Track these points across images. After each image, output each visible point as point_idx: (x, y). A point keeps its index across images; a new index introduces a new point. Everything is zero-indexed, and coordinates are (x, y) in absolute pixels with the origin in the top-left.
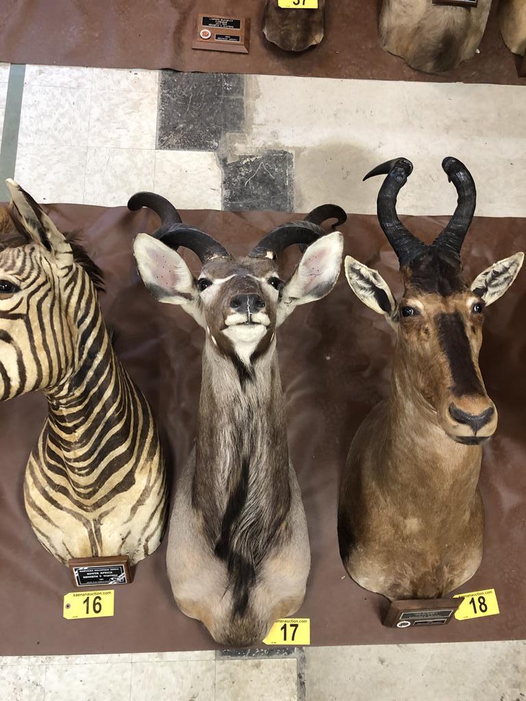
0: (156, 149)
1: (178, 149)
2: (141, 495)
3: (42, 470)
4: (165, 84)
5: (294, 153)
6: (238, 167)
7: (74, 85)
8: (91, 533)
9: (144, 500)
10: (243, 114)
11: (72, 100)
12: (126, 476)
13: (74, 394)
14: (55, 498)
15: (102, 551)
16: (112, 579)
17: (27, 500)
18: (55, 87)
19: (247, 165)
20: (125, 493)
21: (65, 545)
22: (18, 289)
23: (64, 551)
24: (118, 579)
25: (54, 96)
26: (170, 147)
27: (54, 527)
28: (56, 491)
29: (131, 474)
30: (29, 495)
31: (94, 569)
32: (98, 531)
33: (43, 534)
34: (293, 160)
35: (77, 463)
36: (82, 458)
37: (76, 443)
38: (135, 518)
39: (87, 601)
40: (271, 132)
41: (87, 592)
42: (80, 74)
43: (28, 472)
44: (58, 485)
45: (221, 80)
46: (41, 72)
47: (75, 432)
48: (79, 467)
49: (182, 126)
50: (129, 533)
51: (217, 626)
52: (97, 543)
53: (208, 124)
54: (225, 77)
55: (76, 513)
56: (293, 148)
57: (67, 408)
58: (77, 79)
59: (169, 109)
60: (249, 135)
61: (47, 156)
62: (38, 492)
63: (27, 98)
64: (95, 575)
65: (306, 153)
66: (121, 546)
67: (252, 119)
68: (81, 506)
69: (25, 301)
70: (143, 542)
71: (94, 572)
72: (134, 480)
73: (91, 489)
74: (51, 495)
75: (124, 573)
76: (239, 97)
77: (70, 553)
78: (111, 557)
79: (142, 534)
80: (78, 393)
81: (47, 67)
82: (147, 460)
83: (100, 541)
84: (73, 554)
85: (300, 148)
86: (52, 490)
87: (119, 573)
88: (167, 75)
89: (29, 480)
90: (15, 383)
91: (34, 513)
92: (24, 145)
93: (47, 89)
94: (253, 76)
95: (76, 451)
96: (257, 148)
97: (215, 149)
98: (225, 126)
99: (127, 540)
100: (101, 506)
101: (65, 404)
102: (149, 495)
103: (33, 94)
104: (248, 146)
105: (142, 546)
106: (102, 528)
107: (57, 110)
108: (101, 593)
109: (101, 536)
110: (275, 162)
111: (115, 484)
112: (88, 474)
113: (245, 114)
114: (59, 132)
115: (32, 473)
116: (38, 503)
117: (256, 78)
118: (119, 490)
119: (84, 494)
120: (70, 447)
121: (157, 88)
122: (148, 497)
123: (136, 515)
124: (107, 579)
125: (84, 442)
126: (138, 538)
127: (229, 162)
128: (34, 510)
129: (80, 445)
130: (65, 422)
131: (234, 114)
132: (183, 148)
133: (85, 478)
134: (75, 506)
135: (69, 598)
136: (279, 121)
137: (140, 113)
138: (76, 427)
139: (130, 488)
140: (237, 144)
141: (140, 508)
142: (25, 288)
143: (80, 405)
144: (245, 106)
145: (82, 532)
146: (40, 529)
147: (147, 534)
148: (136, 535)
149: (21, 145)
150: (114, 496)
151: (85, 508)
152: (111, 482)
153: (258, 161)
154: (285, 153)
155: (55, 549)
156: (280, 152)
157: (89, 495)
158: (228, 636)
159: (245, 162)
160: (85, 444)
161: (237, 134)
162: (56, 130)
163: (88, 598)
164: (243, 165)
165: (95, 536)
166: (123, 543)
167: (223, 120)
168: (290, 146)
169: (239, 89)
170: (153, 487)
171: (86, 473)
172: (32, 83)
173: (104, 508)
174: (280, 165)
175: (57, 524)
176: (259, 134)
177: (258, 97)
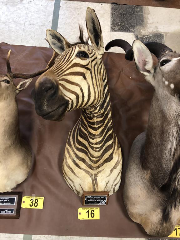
0: (111, 31)
1: (119, 31)
2: (115, 164)
3: (73, 151)
4: (113, 8)
5: (164, 34)
6: (143, 39)
7: (79, 8)
8: (93, 181)
9: (117, 167)
10: (143, 20)
11: (78, 13)
12: (110, 155)
13: (100, 112)
14: (78, 164)
15: (97, 189)
16: (100, 202)
17: (66, 164)
18: (72, 8)
19: (146, 38)
20: (109, 163)
21: (80, 185)
22: (88, 57)
23: (79, 188)
24: (103, 202)
25: (71, 11)
26: (116, 31)
27: (76, 177)
28: (79, 160)
29: (112, 154)
30: (67, 162)
31: (94, 197)
32: (96, 179)
33: (71, 180)
34: (164, 37)
35: (96, 145)
36: (99, 143)
37: (98, 135)
38: (112, 174)
39: (88, 212)
40: (155, 27)
41: (88, 208)
42: (81, 4)
43: (66, 152)
44: (81, 158)
45: (134, 8)
46: (66, 3)
47: (98, 130)
48: (97, 147)
49: (120, 23)
50: (109, 181)
51: (153, 226)
52: (95, 185)
53: (130, 23)
54: (136, 7)
55: (87, 171)
56: (164, 33)
57: (97, 118)
58: (80, 6)
59: (115, 17)
60: (146, 27)
61: (69, 32)
62: (71, 161)
63: (61, 12)
64: (93, 200)
65: (169, 34)
66: (105, 187)
67: (147, 22)
68: (90, 167)
69: (90, 63)
70: (114, 186)
71: (93, 198)
72: (113, 157)
73: (98, 159)
74: (77, 162)
75: (106, 200)
76: (142, 14)
77: (83, 189)
78: (101, 192)
79: (114, 182)
80: (102, 111)
81: (69, 1)
82: (117, 149)
83: (97, 184)
84: (84, 190)
85: (167, 33)
86: (77, 160)
87: (104, 199)
88: (114, 5)
89: (67, 155)
90: (86, 99)
91: (69, 170)
92: (60, 28)
93: (69, 9)
94: (147, 7)
95: (97, 139)
96: (150, 32)
97: (133, 32)
98: (137, 24)
99: (108, 184)
100: (99, 168)
101: (97, 116)
102: (119, 164)
103: (63, 10)
104: (146, 31)
105: (113, 188)
106: (98, 178)
107: (72, 16)
108: (94, 209)
109: (97, 182)
110: (157, 37)
111: (106, 158)
112: (99, 151)
113: (144, 20)
114: (73, 24)
115: (68, 152)
116: (71, 166)
117: (148, 8)
118: (107, 161)
119: (95, 161)
120: (95, 137)
121: (110, 10)
122: (118, 165)
123: (112, 173)
124: (98, 202)
125: (101, 135)
126: (112, 184)
127: (139, 37)
128: (69, 169)
129: (99, 136)
130: (95, 125)
131: (140, 20)
132: (121, 31)
133: (98, 153)
134: (88, 168)
135: (80, 210)
136: (158, 23)
137: (104, 18)
138: (99, 127)
139: (111, 161)
140: (142, 31)
141: (114, 170)
142: (91, 58)
143: (102, 118)
144: (144, 17)
145: (89, 180)
146: (70, 178)
147: (116, 183)
148: (111, 183)
149: (59, 28)
150: (104, 164)
151: (92, 168)
152: (105, 157)
153: (150, 37)
154: (161, 34)
155: (76, 188)
156: (159, 34)
157: (96, 162)
158: (158, 231)
159: (145, 37)
160: (101, 136)
161: (142, 27)
162: (72, 23)
163: (88, 210)
164: (144, 39)
165: (95, 182)
166: (106, 186)
167: (136, 22)
168: (163, 32)
169: (141, 11)
170: (120, 161)
171: (99, 150)
172: (63, 7)
173: (100, 169)
174: (159, 39)
175: (78, 176)
176: (150, 27)
177: (149, 14)
